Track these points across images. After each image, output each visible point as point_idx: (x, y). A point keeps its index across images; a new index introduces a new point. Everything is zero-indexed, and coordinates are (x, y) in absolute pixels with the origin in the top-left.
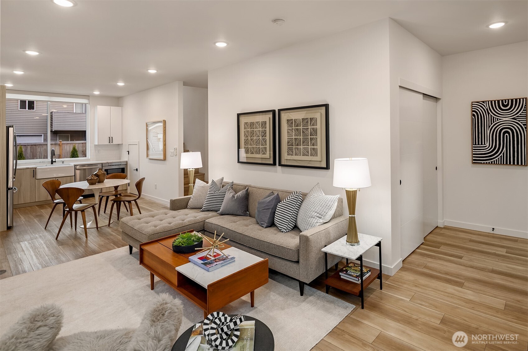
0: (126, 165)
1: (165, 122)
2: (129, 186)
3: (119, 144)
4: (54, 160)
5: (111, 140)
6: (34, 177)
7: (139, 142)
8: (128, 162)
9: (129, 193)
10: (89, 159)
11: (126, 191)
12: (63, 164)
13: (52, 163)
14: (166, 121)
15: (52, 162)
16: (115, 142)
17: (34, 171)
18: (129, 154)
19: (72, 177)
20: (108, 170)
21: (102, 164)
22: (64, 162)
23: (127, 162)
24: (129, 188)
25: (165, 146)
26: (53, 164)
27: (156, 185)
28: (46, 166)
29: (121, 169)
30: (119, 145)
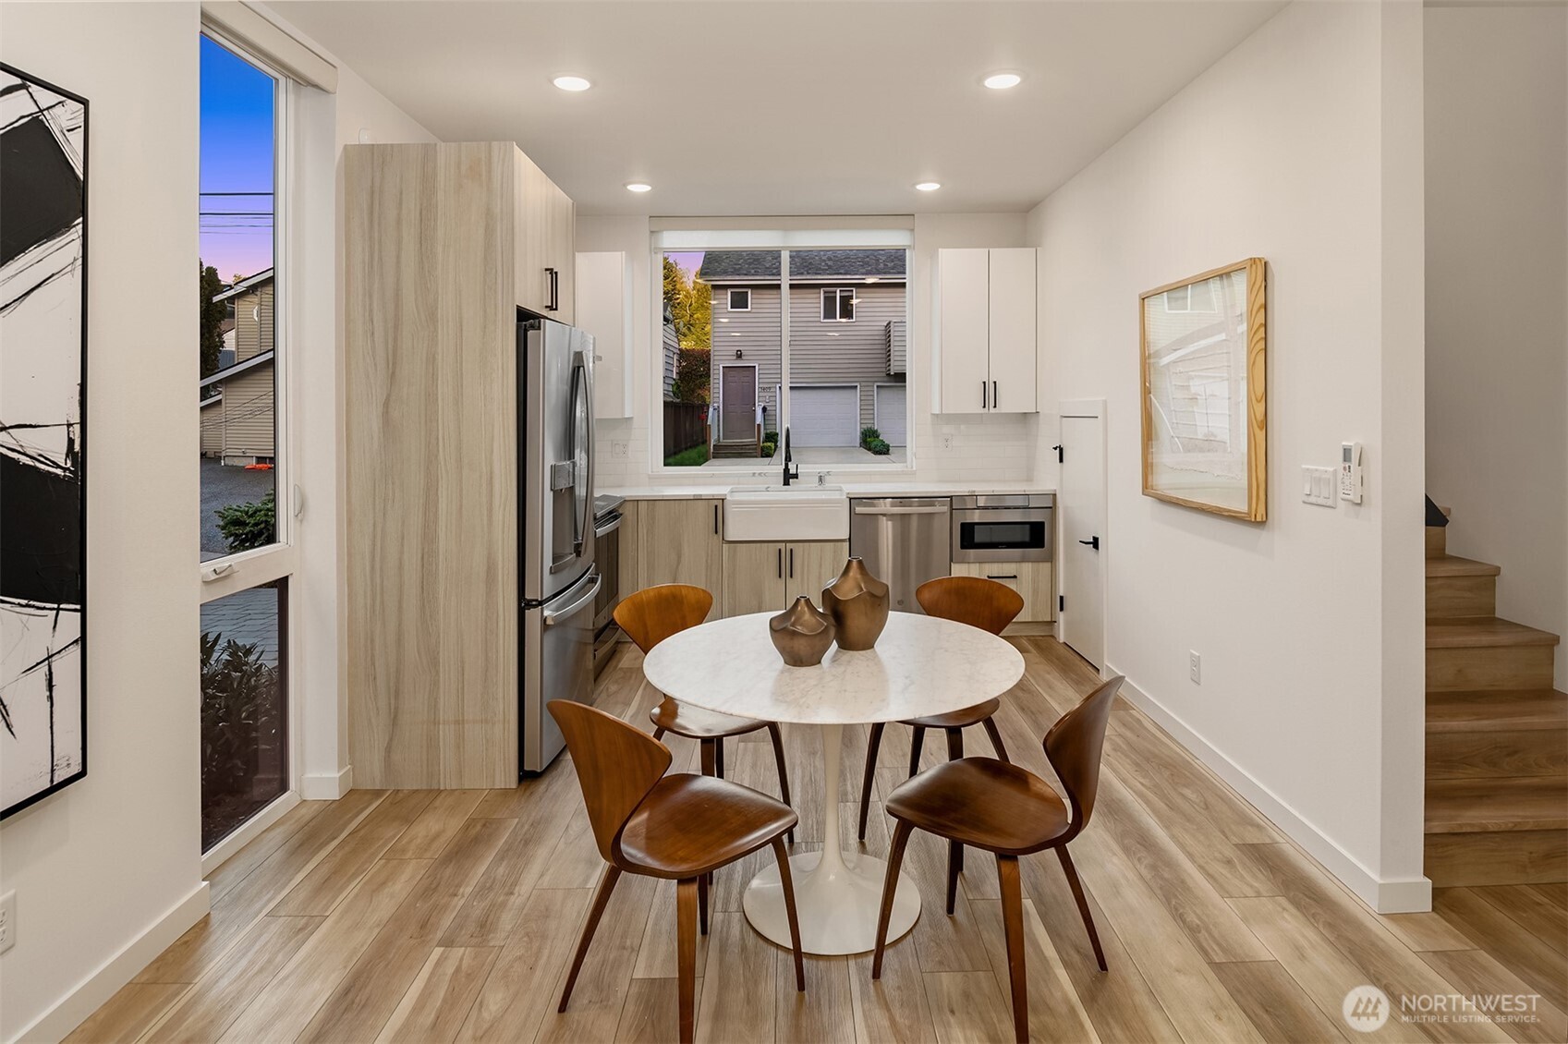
0: (1052, 509)
1: (1261, 272)
2: (1062, 609)
3: (1025, 413)
4: (792, 471)
5: (989, 393)
6: (716, 532)
7: (1105, 403)
8: (1058, 496)
9: (1061, 641)
10: (913, 473)
11: (1052, 630)
12: (820, 488)
13: (786, 483)
14: (1272, 265)
15: (788, 477)
16: (1008, 404)
17: (717, 510)
18: (1061, 460)
19: (839, 544)
20: (976, 527)
21: (951, 497)
22: (827, 478)
23: (1055, 495)
24: (1061, 617)
25: (1260, 435)
26: (789, 484)
27: (1196, 662)
28: (767, 490)
29: (1028, 526)
30: (1025, 418)
